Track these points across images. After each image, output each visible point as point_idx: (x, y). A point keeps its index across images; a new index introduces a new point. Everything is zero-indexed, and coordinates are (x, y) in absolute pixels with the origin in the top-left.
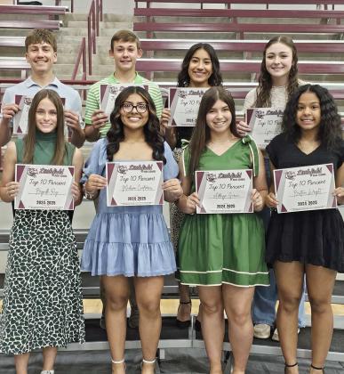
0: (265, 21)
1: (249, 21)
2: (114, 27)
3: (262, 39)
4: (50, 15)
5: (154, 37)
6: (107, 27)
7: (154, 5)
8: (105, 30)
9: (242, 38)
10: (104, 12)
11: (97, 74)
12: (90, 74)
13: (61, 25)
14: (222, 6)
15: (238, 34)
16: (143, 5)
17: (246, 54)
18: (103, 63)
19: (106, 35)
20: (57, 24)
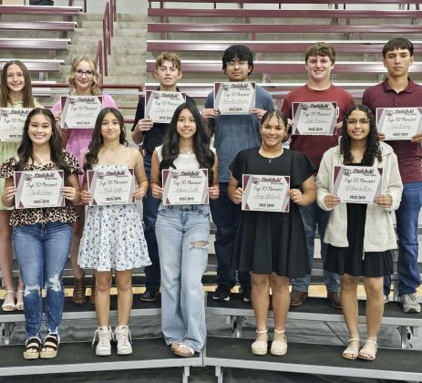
0: (277, 22)
1: (261, 22)
2: (128, 28)
4: (65, 16)
5: (168, 38)
6: (121, 28)
7: (168, 5)
8: (120, 31)
9: (254, 39)
10: (118, 12)
11: (112, 75)
12: (106, 75)
13: (76, 26)
14: (234, 6)
15: (250, 35)
16: (156, 5)
18: (118, 64)
19: (120, 36)
20: (72, 25)
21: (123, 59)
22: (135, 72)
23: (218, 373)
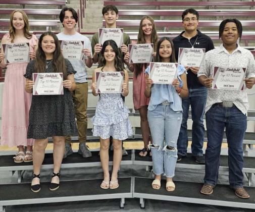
2: (94, 4)
3: (169, 9)
6: (90, 4)
9: (159, 9)
11: (85, 28)
12: (82, 28)
13: (67, 3)
15: (157, 7)
17: (161, 17)
18: (88, 22)
19: (90, 8)
20: (64, 2)
21: (91, 20)
22: (97, 27)
23: (142, 202)
